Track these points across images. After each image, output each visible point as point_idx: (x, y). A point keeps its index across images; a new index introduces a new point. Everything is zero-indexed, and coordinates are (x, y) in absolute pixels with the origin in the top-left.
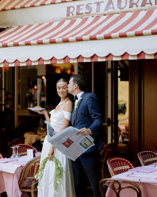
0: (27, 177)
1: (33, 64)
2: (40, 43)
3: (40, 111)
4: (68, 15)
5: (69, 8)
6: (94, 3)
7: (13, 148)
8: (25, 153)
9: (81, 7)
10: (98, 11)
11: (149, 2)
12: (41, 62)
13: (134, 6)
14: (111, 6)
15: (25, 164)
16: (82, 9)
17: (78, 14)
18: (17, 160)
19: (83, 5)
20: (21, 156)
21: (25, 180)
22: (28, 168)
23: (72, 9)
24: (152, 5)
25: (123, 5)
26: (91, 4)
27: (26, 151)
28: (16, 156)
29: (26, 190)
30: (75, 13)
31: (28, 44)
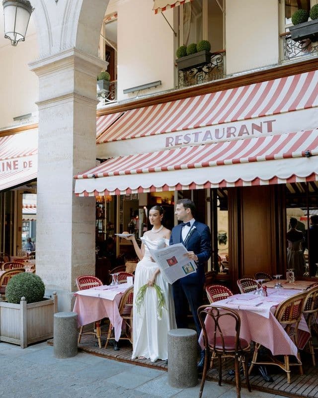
0: (127, 304)
1: (133, 192)
2: (140, 172)
3: (128, 237)
4: (167, 146)
5: (168, 139)
6: (193, 134)
7: (113, 275)
8: (125, 281)
9: (180, 138)
10: (196, 140)
11: (246, 132)
12: (140, 191)
13: (232, 135)
14: (209, 136)
15: (124, 291)
16: (181, 139)
17: (177, 144)
18: (117, 287)
19: (182, 136)
20: (121, 283)
21: (124, 307)
22: (127, 296)
23: (171, 140)
24: (249, 134)
25: (220, 135)
26: (190, 134)
27: (126, 279)
28: (116, 283)
29: (125, 318)
30: (174, 143)
31: (128, 173)
